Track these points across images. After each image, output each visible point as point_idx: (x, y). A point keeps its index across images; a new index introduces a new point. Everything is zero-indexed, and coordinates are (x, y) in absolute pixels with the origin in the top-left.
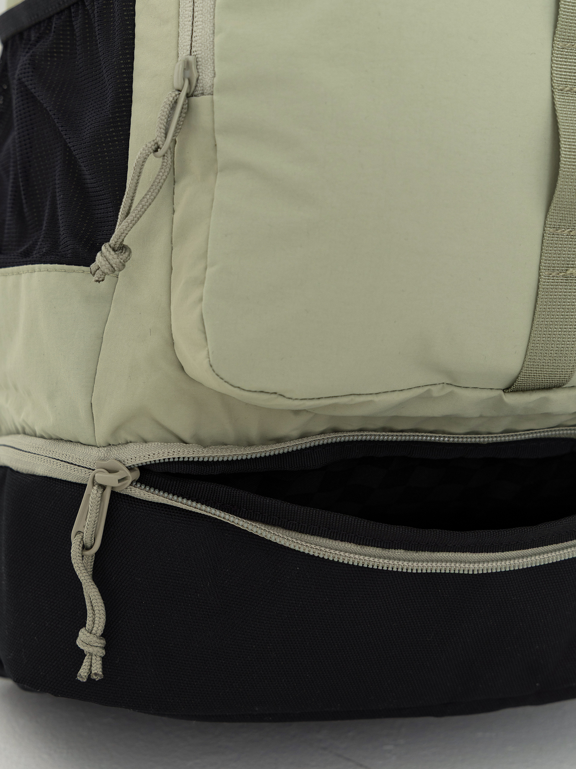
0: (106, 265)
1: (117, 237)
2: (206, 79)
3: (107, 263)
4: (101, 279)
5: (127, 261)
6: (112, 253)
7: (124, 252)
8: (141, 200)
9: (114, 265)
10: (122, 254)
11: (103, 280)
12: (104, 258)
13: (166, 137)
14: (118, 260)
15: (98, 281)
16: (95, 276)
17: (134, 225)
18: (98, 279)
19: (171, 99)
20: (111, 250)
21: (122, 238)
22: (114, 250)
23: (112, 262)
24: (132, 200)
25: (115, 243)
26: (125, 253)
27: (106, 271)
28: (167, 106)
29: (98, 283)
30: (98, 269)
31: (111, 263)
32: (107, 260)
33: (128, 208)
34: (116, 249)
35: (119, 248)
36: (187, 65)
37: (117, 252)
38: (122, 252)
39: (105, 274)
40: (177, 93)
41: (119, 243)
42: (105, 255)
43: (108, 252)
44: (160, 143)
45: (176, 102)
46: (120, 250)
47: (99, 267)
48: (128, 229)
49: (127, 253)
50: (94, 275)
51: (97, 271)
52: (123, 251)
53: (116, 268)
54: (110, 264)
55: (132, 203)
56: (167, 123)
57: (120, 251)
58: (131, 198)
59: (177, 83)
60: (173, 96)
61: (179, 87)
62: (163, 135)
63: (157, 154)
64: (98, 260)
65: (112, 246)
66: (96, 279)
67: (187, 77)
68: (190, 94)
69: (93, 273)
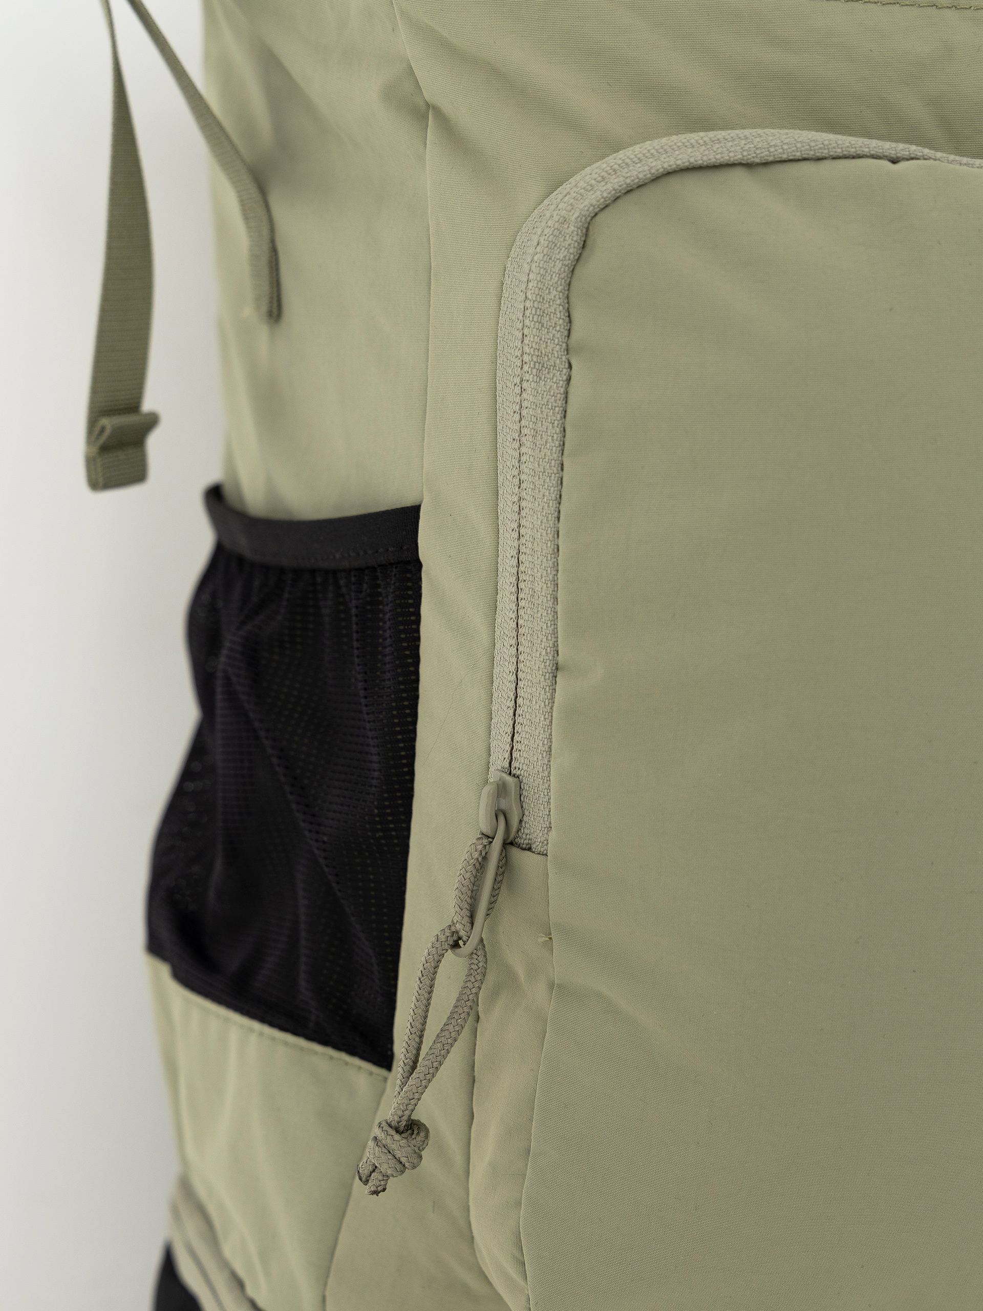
0: (390, 1162)
1: (401, 1107)
2: (534, 830)
3: (390, 1157)
4: (379, 1189)
5: (423, 1149)
6: (397, 1137)
7: (416, 1132)
8: (438, 1035)
9: (403, 1160)
10: (414, 1136)
11: (384, 1190)
12: (383, 1148)
13: (472, 924)
14: (409, 1149)
15: (376, 1193)
16: (370, 1184)
17: (429, 1081)
18: (376, 1189)
19: (476, 855)
20: (393, 1132)
21: (410, 1107)
22: (397, 1131)
23: (398, 1154)
24: (421, 1037)
25: (399, 1119)
26: (418, 1133)
27: (389, 1172)
28: (469, 868)
29: (375, 1195)
30: (374, 1171)
31: (397, 1156)
32: (390, 1152)
33: (414, 1052)
34: (402, 1129)
35: (406, 1128)
36: (501, 790)
37: (403, 1135)
38: (413, 1134)
39: (386, 1177)
40: (485, 841)
41: (405, 1118)
42: (384, 1142)
43: (388, 1137)
44: (462, 933)
45: (485, 858)
46: (407, 1130)
47: (376, 1167)
48: (420, 1090)
49: (422, 1134)
50: (366, 1182)
51: (373, 1175)
52: (413, 1131)
53: (407, 1165)
54: (396, 1158)
55: (421, 1043)
56: (471, 898)
57: (409, 1132)
58: (420, 1033)
59: (484, 823)
60: (480, 847)
61: (489, 833)
62: (466, 920)
63: (458, 951)
64: (371, 1153)
65: (393, 1124)
66: (372, 1189)
67: (500, 814)
68: (509, 844)
69: (364, 1179)
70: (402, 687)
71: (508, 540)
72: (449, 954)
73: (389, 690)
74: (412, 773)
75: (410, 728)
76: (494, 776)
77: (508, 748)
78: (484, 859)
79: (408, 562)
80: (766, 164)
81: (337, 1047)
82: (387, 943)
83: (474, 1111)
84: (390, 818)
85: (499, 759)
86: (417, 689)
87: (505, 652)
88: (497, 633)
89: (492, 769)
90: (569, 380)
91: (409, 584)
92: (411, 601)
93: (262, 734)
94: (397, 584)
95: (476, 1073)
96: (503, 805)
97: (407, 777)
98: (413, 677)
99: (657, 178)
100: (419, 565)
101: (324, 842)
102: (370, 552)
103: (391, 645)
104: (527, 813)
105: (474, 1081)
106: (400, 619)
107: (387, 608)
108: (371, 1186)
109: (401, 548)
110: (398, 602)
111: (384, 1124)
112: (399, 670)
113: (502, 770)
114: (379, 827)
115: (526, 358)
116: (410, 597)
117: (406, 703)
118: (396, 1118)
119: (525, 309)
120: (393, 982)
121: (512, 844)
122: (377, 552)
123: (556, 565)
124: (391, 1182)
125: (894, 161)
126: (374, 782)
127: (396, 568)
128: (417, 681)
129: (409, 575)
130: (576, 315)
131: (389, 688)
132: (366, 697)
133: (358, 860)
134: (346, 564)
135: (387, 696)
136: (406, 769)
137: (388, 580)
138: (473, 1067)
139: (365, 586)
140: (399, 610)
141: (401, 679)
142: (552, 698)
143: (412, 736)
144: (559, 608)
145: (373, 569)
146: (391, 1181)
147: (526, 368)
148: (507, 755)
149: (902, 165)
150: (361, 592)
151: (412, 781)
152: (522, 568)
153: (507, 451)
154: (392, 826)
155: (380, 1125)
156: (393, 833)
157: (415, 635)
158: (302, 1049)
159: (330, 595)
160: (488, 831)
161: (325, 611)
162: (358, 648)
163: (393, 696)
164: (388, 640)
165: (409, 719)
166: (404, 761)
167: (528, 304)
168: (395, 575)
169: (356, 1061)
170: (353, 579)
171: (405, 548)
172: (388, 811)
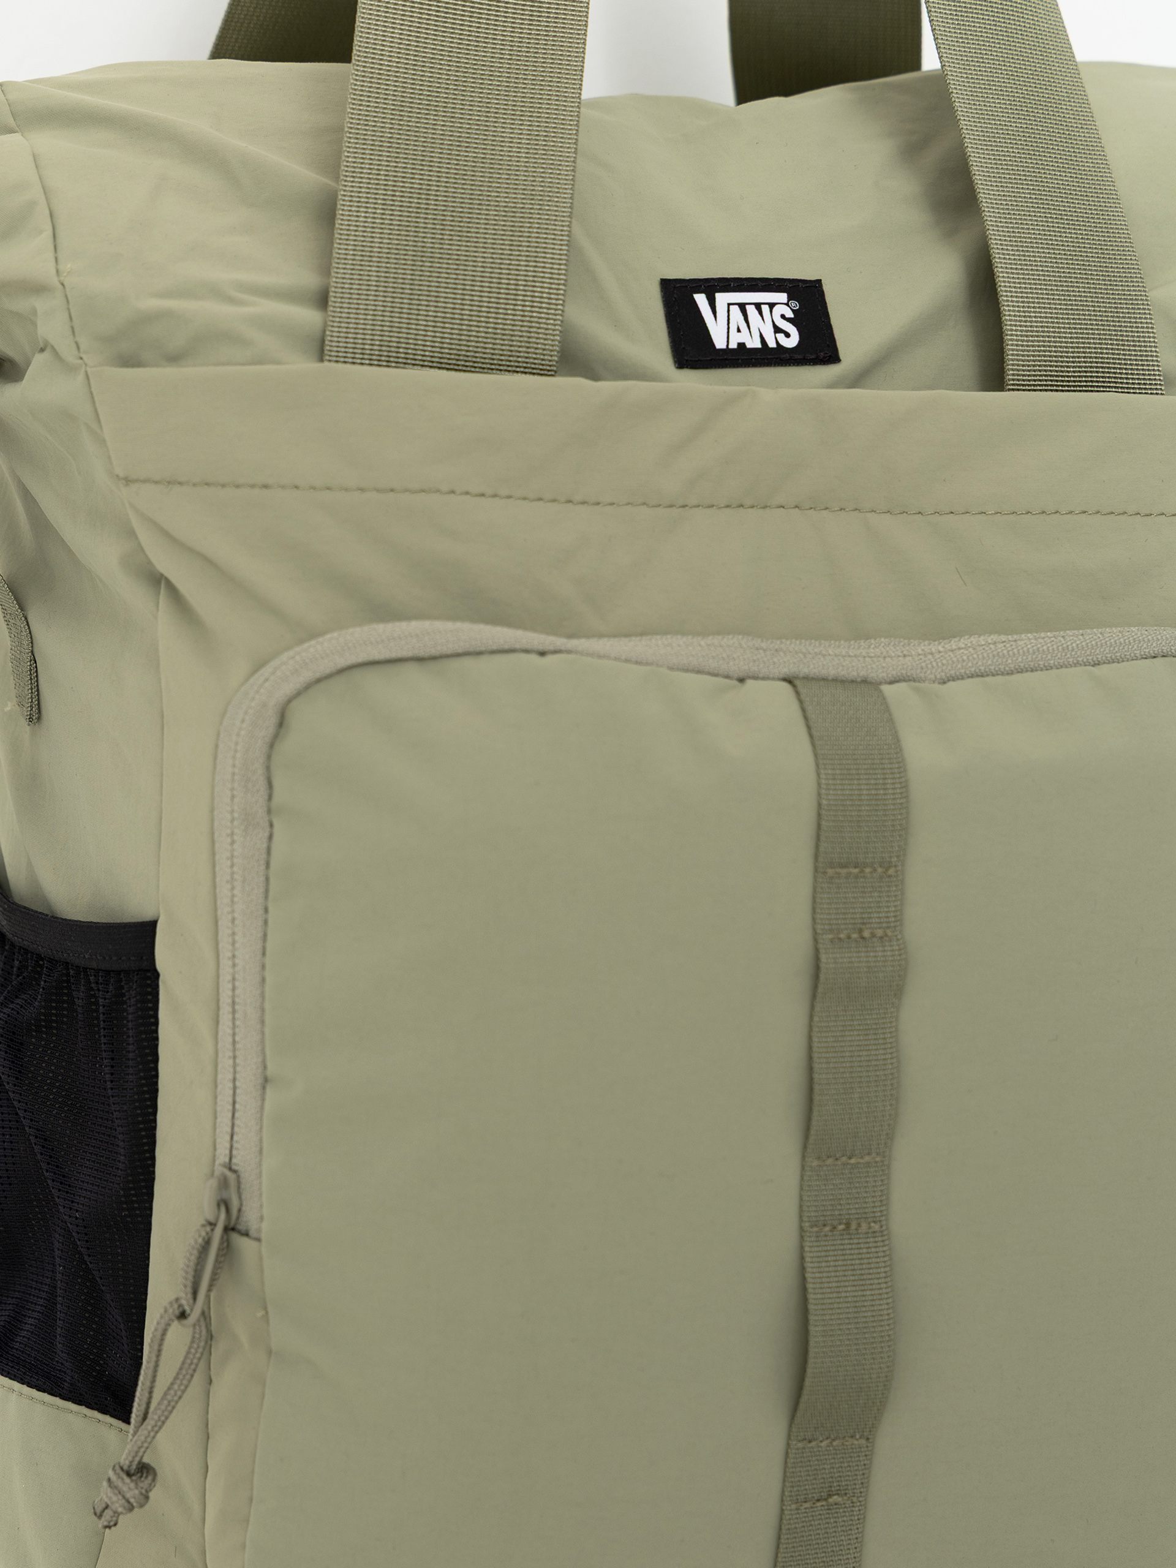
0: (120, 1501)
1: (131, 1455)
2: (250, 1218)
3: (121, 1497)
4: (112, 1524)
5: (151, 1490)
7: (145, 1475)
8: (164, 1393)
9: (132, 1500)
10: (143, 1479)
11: (115, 1525)
12: (115, 1489)
13: (195, 1299)
14: (138, 1490)
15: (108, 1527)
16: (103, 1519)
18: (108, 1524)
19: (200, 1240)
20: (125, 1477)
21: (140, 1454)
22: (129, 1474)
23: (128, 1495)
25: (130, 1464)
26: (146, 1477)
27: (120, 1510)
29: (108, 1530)
30: (107, 1508)
31: (126, 1497)
32: (120, 1493)
33: (144, 1406)
34: (132, 1472)
35: (136, 1471)
36: (224, 1183)
37: (134, 1478)
38: (142, 1476)
39: (117, 1514)
40: (208, 1229)
41: (136, 1463)
42: (115, 1484)
43: (119, 1478)
44: (187, 1308)
46: (137, 1473)
47: (109, 1505)
48: (149, 1439)
49: (150, 1478)
50: (100, 1516)
51: (105, 1511)
53: (135, 1504)
54: (125, 1499)
55: (150, 1398)
56: (195, 1277)
57: (139, 1475)
59: (209, 1212)
60: (204, 1234)
61: (212, 1220)
62: (190, 1296)
63: (185, 1322)
64: (105, 1494)
65: (125, 1468)
66: (106, 1523)
67: (224, 1203)
68: (229, 1229)
69: (98, 1514)
70: (143, 1082)
71: (226, 964)
72: (176, 1326)
73: (132, 1084)
74: (153, 1158)
75: (151, 1118)
76: (219, 1170)
77: (228, 1146)
78: (207, 1243)
79: (148, 971)
80: (434, 658)
81: (90, 1406)
82: (134, 1311)
83: (209, 1464)
84: (134, 1199)
85: (222, 1157)
86: (156, 1083)
87: (225, 1063)
88: (220, 1045)
89: (217, 1162)
90: (270, 837)
91: (149, 990)
92: (150, 1005)
93: (21, 1113)
94: (138, 990)
95: (210, 1431)
96: (225, 1195)
97: (149, 1162)
98: (153, 1073)
99: (341, 671)
100: (157, 975)
101: (77, 1218)
102: (115, 958)
103: (133, 1044)
104: (244, 1203)
105: (208, 1438)
106: (141, 1021)
107: (131, 1010)
108: (104, 1521)
109: (142, 958)
110: (139, 1005)
111: (117, 1467)
112: (140, 1067)
113: (224, 1166)
114: (125, 1206)
115: (236, 815)
116: (150, 1001)
117: (147, 1096)
118: (127, 1463)
119: (234, 774)
120: (139, 1347)
121: (233, 1229)
122: (120, 959)
123: (263, 995)
124: (121, 1519)
125: (542, 654)
126: (121, 1166)
127: (137, 974)
128: (157, 1076)
129: (149, 982)
130: (276, 783)
131: (133, 1081)
132: (112, 1089)
133: (107, 1235)
134: (94, 965)
135: (130, 1089)
136: (148, 1155)
137: (131, 984)
138: (207, 1425)
139: (111, 988)
140: (140, 1013)
141: (142, 1074)
142: (262, 1107)
143: (153, 1125)
144: (267, 1030)
145: (119, 973)
146: (121, 1517)
147: (236, 823)
148: (227, 1152)
149: (549, 658)
150: (108, 992)
151: (153, 1165)
152: (237, 992)
153: (224, 891)
154: (136, 1205)
155: (114, 1469)
156: (138, 1212)
157: (155, 1035)
158: (58, 1408)
159: (82, 988)
160: (212, 1219)
161: (79, 1002)
162: (105, 1044)
163: (135, 1089)
164: (131, 1039)
165: (150, 1110)
166: (146, 1148)
167: (236, 770)
168: (136, 982)
169: (108, 1419)
170: (100, 979)
171: (144, 958)
172: (133, 1192)
